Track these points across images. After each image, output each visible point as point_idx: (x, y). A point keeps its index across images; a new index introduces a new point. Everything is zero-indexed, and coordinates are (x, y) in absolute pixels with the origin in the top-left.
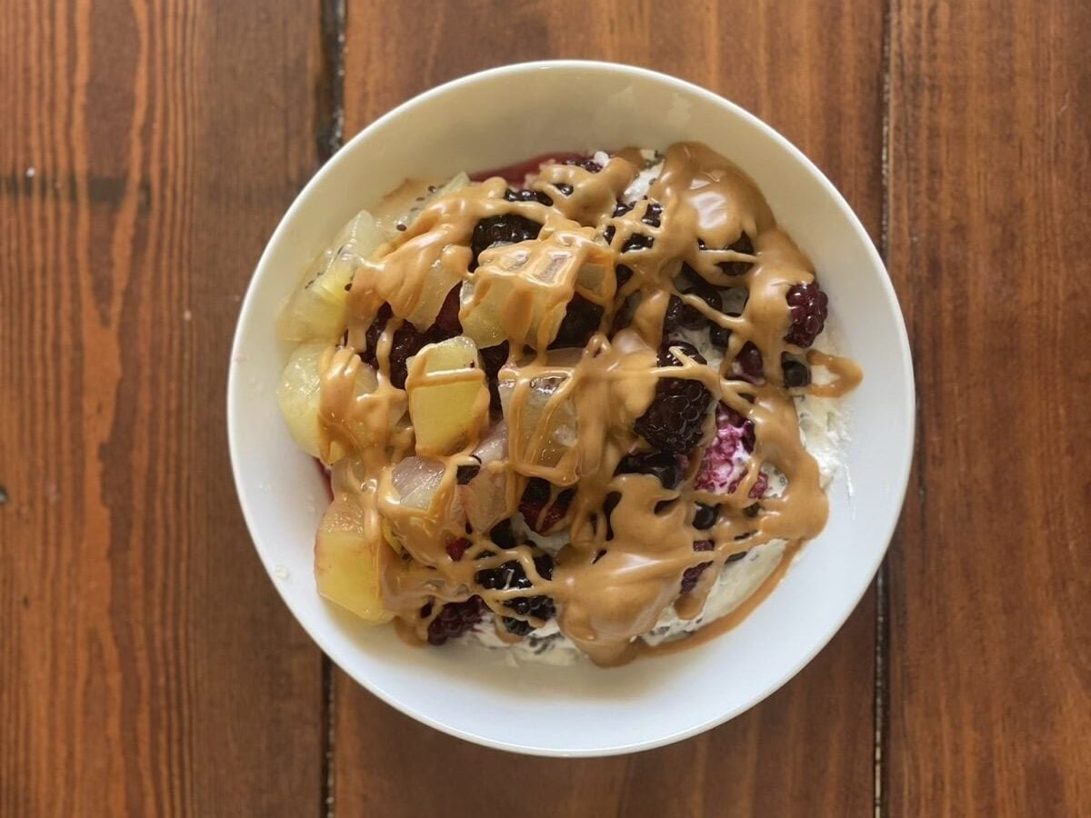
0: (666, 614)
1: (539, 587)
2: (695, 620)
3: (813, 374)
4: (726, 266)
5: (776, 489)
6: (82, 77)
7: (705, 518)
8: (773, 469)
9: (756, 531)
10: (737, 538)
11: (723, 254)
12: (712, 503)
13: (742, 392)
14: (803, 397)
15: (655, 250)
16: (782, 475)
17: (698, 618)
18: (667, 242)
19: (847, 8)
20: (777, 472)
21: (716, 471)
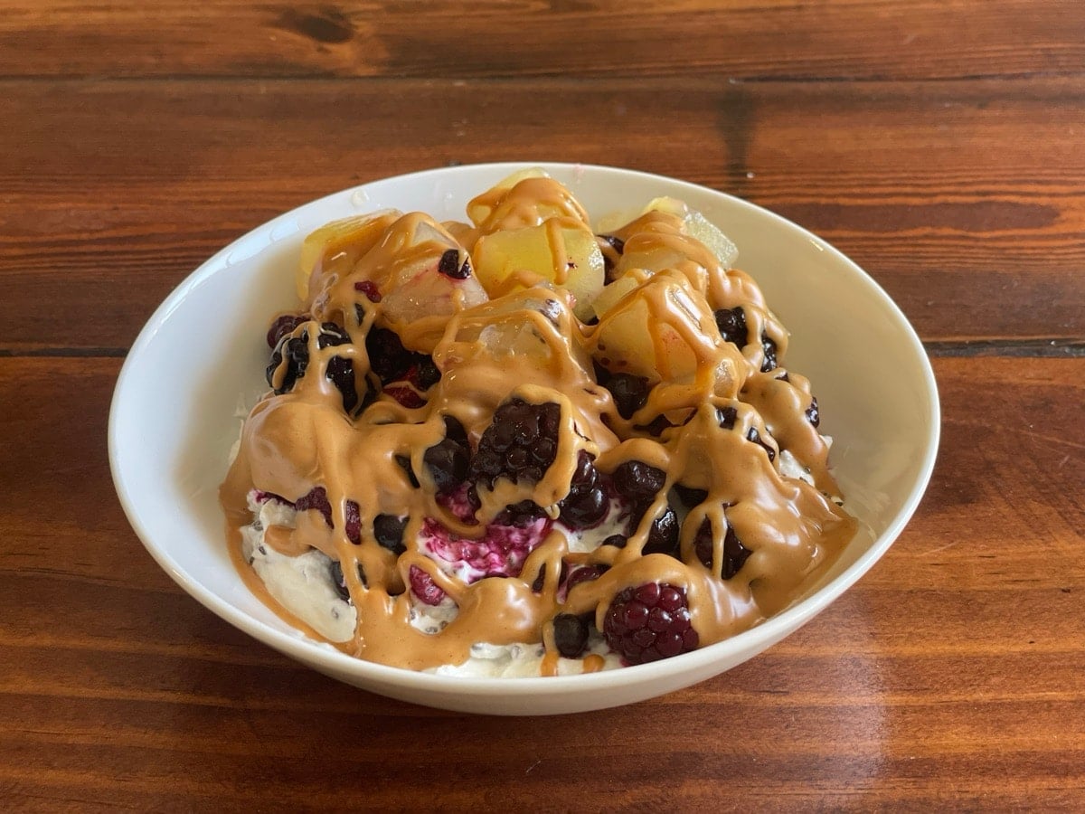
0: (275, 513)
1: (319, 358)
2: (263, 544)
3: (573, 662)
4: (707, 529)
5: (421, 621)
6: (843, 201)
7: (390, 533)
8: (449, 621)
9: (368, 588)
10: (360, 567)
11: (722, 523)
12: (406, 540)
13: (547, 568)
14: (541, 653)
15: (721, 433)
16: (439, 630)
17: (268, 549)
18: (731, 445)
19: (1070, 783)
20: (444, 624)
21: (446, 547)
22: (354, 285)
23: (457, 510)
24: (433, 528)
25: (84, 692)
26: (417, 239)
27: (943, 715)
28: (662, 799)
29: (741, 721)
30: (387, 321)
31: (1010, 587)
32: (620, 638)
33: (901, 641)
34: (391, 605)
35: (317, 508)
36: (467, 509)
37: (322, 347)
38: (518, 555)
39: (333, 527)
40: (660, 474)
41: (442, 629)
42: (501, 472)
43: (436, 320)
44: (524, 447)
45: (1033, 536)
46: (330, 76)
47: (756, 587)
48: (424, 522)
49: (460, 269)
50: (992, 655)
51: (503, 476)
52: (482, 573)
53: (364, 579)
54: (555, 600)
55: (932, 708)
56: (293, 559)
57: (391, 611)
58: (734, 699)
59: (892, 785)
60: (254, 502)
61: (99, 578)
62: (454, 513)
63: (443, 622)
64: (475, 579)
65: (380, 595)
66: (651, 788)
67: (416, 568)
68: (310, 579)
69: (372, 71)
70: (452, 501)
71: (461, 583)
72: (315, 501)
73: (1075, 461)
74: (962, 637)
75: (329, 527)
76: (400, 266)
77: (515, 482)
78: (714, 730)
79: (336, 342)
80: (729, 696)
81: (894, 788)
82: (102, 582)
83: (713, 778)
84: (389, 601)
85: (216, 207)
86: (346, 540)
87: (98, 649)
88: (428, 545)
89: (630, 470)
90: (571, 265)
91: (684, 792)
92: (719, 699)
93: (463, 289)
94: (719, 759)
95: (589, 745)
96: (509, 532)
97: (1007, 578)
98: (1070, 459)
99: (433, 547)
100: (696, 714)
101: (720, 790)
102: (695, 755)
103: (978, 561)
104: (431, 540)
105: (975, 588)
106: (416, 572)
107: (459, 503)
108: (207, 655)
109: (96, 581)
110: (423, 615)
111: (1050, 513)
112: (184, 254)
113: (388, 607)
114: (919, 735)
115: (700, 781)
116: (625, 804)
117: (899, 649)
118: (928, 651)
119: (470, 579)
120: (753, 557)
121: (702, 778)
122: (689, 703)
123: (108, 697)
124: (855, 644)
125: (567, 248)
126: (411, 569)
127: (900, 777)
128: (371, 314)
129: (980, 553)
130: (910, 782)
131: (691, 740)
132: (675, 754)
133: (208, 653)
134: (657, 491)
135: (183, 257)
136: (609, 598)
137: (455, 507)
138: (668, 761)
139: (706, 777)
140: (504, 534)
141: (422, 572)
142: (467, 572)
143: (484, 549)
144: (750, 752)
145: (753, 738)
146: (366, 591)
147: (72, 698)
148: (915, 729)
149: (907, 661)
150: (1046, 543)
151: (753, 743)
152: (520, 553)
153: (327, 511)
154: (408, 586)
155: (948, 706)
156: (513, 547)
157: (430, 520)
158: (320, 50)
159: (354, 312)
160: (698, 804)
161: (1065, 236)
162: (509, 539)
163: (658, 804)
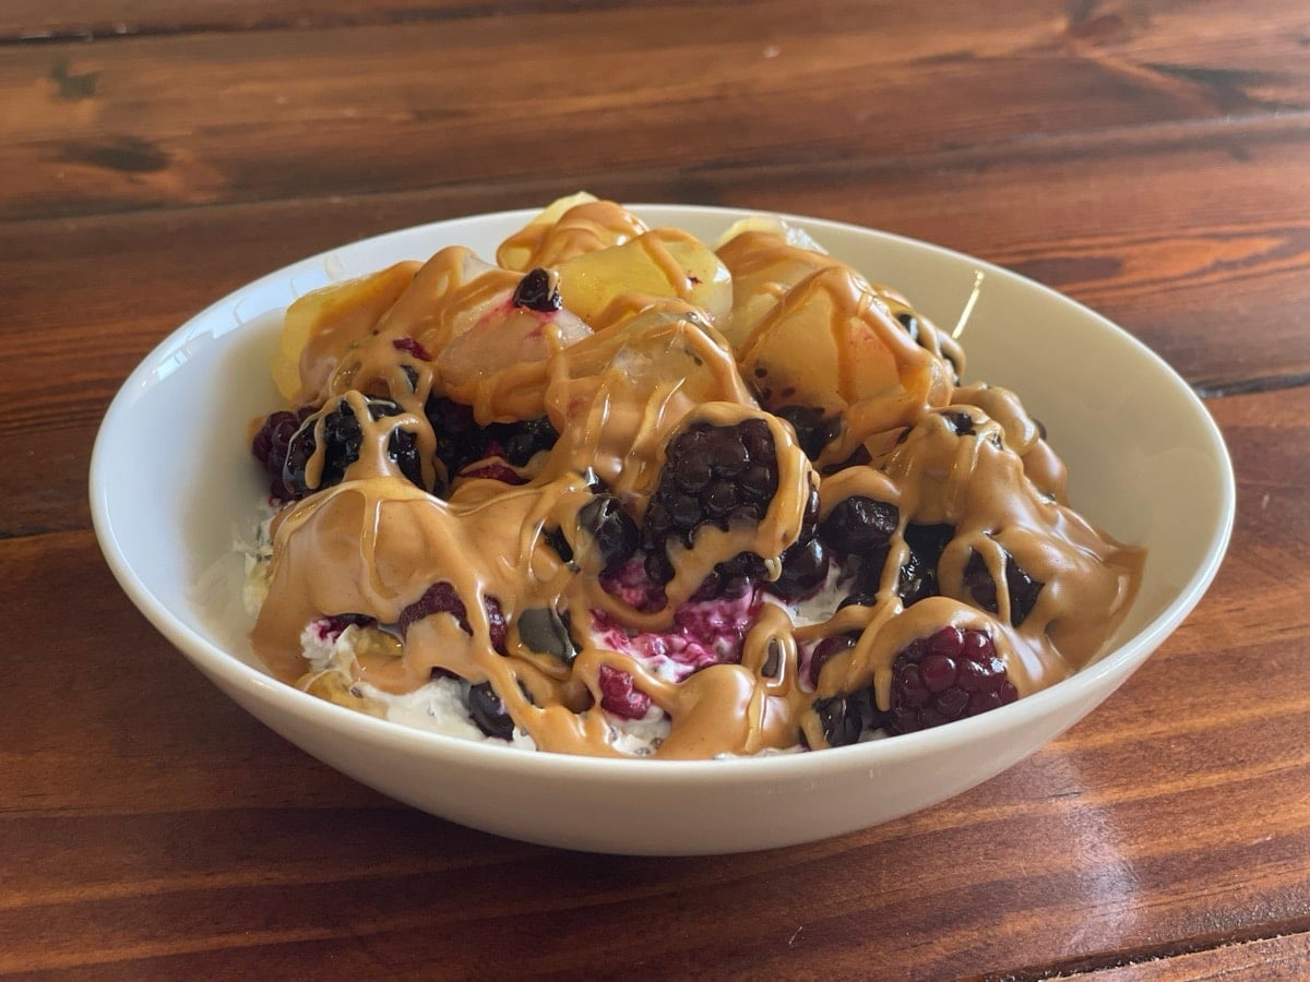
4: (978, 565)
5: (626, 743)
8: (661, 737)
9: (541, 708)
10: (520, 683)
11: (998, 553)
13: (779, 646)
16: (653, 751)
20: (658, 741)
22: (391, 345)
23: (629, 596)
24: (605, 622)
25: (99, 956)
26: (468, 276)
27: (1279, 787)
28: (985, 943)
29: (1038, 835)
30: (449, 386)
31: (1280, 637)
32: (917, 710)
33: (1185, 714)
34: (581, 724)
35: (444, 610)
36: (641, 592)
37: (376, 418)
38: (728, 640)
39: (471, 633)
40: (890, 509)
41: (657, 748)
42: (700, 521)
43: (528, 368)
44: (729, 480)
45: (1275, 581)
46: (158, 205)
47: (1054, 630)
48: (591, 615)
49: (550, 295)
50: (1298, 712)
51: (706, 523)
52: (690, 668)
53: (531, 699)
54: (799, 690)
55: (1260, 780)
56: (409, 696)
57: (583, 733)
58: (1016, 811)
59: (1262, 874)
60: (317, 640)
61: (62, 809)
62: (627, 600)
63: (655, 740)
64: (683, 677)
65: (563, 714)
66: (963, 932)
67: (608, 667)
68: (440, 718)
69: (214, 196)
70: (619, 586)
71: (667, 683)
72: (438, 601)
73: (1278, 500)
74: (1253, 699)
75: (467, 634)
76: (451, 314)
77: (725, 529)
78: (1010, 850)
79: (393, 412)
80: (1009, 810)
81: (1265, 876)
82: (71, 814)
83: (1038, 906)
84: (576, 719)
85: (58, 358)
86: (490, 651)
87: (97, 898)
88: (608, 641)
89: (851, 510)
90: (694, 280)
91: (1009, 928)
92: (998, 815)
93: (557, 323)
94: (1033, 883)
95: (858, 896)
96: (707, 615)
97: (1271, 629)
98: (1271, 498)
99: (615, 643)
100: (977, 836)
101: (1053, 919)
102: (1001, 883)
103: (1226, 616)
104: (609, 634)
105: (1239, 644)
106: (610, 674)
107: (630, 587)
108: (268, 879)
109: (62, 813)
110: (624, 733)
111: (1281, 555)
112: (34, 414)
113: (578, 729)
114: (1262, 811)
115: (1023, 912)
116: (939, 958)
117: (1187, 723)
118: (1223, 720)
119: (677, 678)
120: (1045, 589)
121: (1024, 908)
122: (962, 825)
123: (141, 956)
124: (1132, 726)
125: (681, 262)
126: (601, 670)
127: (1265, 862)
128: (428, 378)
129: (1226, 607)
130: (1280, 866)
131: (987, 868)
132: (974, 887)
133: (268, 875)
134: (892, 532)
135: (33, 418)
136: (887, 662)
137: (625, 591)
138: (969, 897)
139: (1027, 906)
140: (699, 618)
141: (617, 672)
142: (671, 670)
143: (678, 641)
144: (1068, 868)
145: (1063, 851)
146: (542, 711)
147: (85, 967)
148: (1255, 807)
149: (1204, 735)
150: (1293, 586)
151: (1067, 857)
152: (731, 638)
153: (460, 610)
154: (598, 696)
155: (1279, 775)
156: (716, 632)
157: (598, 611)
158: (131, 181)
159: (403, 375)
160: (1033, 939)
161: (1142, 284)
162: (708, 625)
163: (981, 949)
